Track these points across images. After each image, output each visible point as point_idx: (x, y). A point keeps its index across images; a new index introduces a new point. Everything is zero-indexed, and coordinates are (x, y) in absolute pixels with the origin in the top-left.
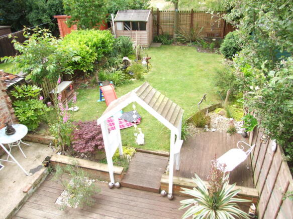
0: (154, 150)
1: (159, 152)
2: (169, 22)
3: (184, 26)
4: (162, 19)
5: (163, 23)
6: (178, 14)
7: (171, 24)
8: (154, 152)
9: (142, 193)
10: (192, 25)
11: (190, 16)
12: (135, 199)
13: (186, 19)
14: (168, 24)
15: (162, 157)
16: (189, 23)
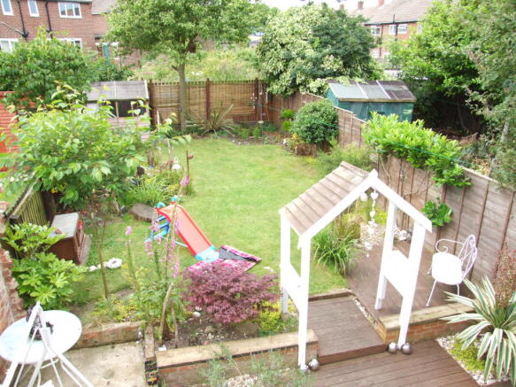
0: (321, 292)
1: (332, 292)
2: (171, 102)
3: (196, 107)
4: (158, 97)
5: (161, 103)
6: (185, 87)
7: (174, 104)
8: (324, 294)
9: (360, 361)
10: (208, 104)
11: (205, 89)
12: (360, 374)
13: (198, 95)
14: (170, 105)
15: (340, 299)
16: (204, 100)
